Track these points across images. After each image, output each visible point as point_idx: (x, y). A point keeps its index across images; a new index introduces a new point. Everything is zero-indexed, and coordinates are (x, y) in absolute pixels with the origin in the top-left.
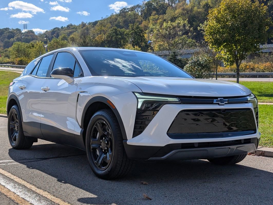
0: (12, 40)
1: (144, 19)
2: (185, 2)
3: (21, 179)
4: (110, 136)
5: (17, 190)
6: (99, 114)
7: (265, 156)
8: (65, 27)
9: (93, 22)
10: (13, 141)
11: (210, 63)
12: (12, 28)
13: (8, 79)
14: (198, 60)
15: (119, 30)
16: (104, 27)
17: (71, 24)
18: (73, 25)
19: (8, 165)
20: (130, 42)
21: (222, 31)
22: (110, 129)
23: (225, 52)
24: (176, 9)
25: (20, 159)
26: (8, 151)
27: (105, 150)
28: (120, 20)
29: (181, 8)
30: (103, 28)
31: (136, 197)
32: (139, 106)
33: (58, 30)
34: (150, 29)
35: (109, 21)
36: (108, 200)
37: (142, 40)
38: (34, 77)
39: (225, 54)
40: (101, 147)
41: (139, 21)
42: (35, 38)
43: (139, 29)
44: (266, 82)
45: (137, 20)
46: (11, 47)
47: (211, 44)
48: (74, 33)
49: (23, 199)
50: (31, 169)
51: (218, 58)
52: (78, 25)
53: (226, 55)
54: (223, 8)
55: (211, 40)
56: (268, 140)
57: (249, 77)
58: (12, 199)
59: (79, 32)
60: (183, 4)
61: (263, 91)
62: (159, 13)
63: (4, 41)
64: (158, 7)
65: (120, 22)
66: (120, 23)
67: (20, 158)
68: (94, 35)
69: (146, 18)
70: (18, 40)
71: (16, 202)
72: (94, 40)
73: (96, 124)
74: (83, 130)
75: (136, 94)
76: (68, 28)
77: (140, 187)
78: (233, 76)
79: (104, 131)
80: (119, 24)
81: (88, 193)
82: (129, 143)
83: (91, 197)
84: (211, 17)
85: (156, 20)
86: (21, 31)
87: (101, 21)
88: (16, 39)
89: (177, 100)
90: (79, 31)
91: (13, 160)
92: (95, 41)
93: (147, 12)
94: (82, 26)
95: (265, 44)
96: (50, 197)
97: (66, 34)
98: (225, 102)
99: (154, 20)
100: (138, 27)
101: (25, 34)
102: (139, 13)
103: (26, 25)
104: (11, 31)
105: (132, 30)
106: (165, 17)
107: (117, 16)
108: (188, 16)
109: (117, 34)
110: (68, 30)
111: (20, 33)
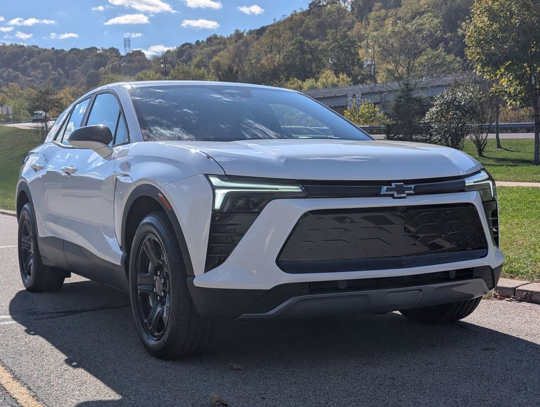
0: (102, 70)
1: (357, 18)
8: (202, 41)
9: (257, 29)
10: (26, 275)
12: (102, 48)
14: (455, 98)
15: (307, 43)
16: (278, 37)
17: (215, 35)
18: (219, 37)
20: (329, 67)
21: (503, 36)
22: (165, 252)
23: (510, 81)
27: (161, 297)
28: (310, 23)
30: (276, 40)
32: (218, 205)
33: (190, 47)
35: (287, 25)
37: (354, 62)
38: (58, 145)
40: (155, 291)
41: (347, 23)
42: (147, 65)
43: (347, 40)
45: (343, 21)
47: (480, 64)
48: (221, 52)
50: (31, 334)
51: (496, 92)
52: (229, 36)
53: (511, 86)
55: (478, 57)
59: (231, 50)
62: (388, 5)
63: (88, 74)
65: (310, 26)
66: (310, 28)
68: (259, 54)
69: (362, 17)
70: (115, 70)
72: (258, 65)
74: (126, 254)
75: (213, 179)
76: (209, 43)
80: (309, 30)
84: (478, 8)
85: (381, 20)
86: (119, 54)
87: (272, 26)
88: (110, 68)
90: (231, 47)
92: (261, 67)
93: (364, 5)
94: (237, 39)
96: (25, 398)
97: (206, 56)
98: (407, 192)
99: (378, 19)
100: (345, 36)
101: (126, 59)
102: (347, 7)
103: (129, 40)
104: (100, 54)
105: (333, 42)
106: (400, 12)
107: (304, 15)
108: (446, 10)
109: (303, 52)
110: (209, 48)
111: (116, 57)
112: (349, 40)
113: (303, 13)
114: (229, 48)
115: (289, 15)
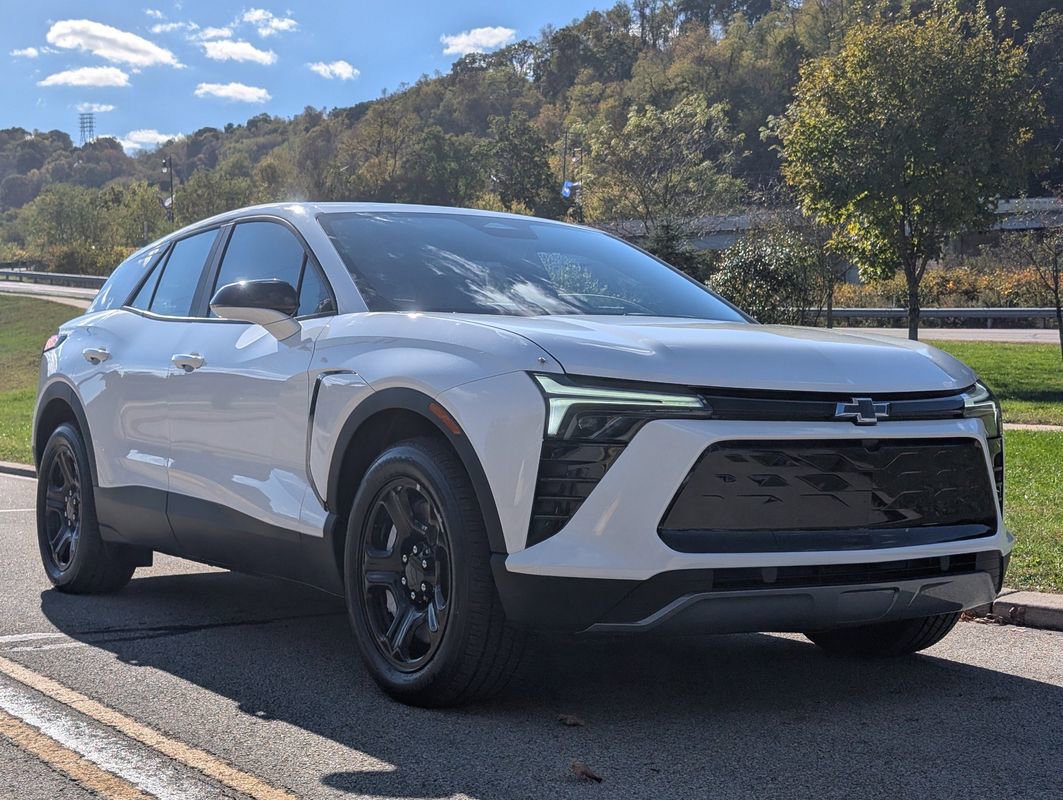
0: (33, 174)
1: (545, 96)
2: (707, 32)
3: (97, 704)
4: (442, 539)
5: (86, 744)
6: (398, 456)
7: (1027, 626)
8: (239, 126)
9: (349, 106)
10: (57, 561)
11: (804, 269)
12: (36, 130)
13: (20, 328)
14: (760, 256)
15: (449, 139)
16: (392, 125)
17: (265, 114)
18: (273, 119)
19: (45, 652)
20: (491, 187)
21: (852, 144)
22: (439, 512)
23: (864, 228)
24: (671, 60)
25: (86, 630)
26: (39, 601)
27: (419, 594)
28: (455, 102)
29: (690, 56)
30: (389, 132)
31: (541, 770)
32: (553, 428)
33: (213, 136)
34: (570, 136)
35: (410, 102)
36: (435, 781)
37: (540, 180)
38: (143, 315)
39: (862, 232)
40: (404, 583)
41: (527, 104)
42: (125, 167)
43: (527, 137)
44: (1024, 343)
45: (518, 100)
46: (31, 203)
47: (811, 195)
48: (276, 150)
49: (114, 775)
50: (135, 665)
51: (836, 249)
52: (292, 119)
53: (866, 239)
54: (854, 55)
55: (807, 181)
56: (1039, 563)
57: (954, 325)
58: (73, 775)
59: (296, 146)
60: (700, 41)
61: (1009, 379)
62: (606, 74)
63: (3, 181)
64: (603, 52)
65: (455, 107)
66: (455, 111)
67: (88, 624)
68: (353, 156)
69: (555, 95)
70: (60, 175)
71: (88, 785)
72: (352, 177)
73: (384, 493)
74: (335, 517)
75: (543, 381)
76: (253, 129)
77: (557, 737)
78: (892, 321)
79: (416, 521)
80: (451, 115)
81: (358, 755)
82: (513, 565)
83: (371, 769)
84: (809, 90)
85: (593, 102)
86: (71, 143)
87: (380, 102)
88: (50, 171)
89: (698, 405)
90: (296, 141)
91: (62, 631)
92: (357, 182)
93: (559, 70)
94: (308, 125)
95: (1017, 196)
96: (213, 767)
97: (247, 155)
98: (877, 414)
99: (587, 99)
100: (525, 129)
101: (84, 154)
102: (526, 74)
103: (90, 116)
104: (32, 142)
105: (501, 140)
106: (629, 89)
107: (443, 85)
108: (718, 88)
109: (442, 157)
110: (252, 140)
111: (64, 150)
112: (531, 138)
113: (441, 81)
114: (294, 142)
115: (413, 84)
